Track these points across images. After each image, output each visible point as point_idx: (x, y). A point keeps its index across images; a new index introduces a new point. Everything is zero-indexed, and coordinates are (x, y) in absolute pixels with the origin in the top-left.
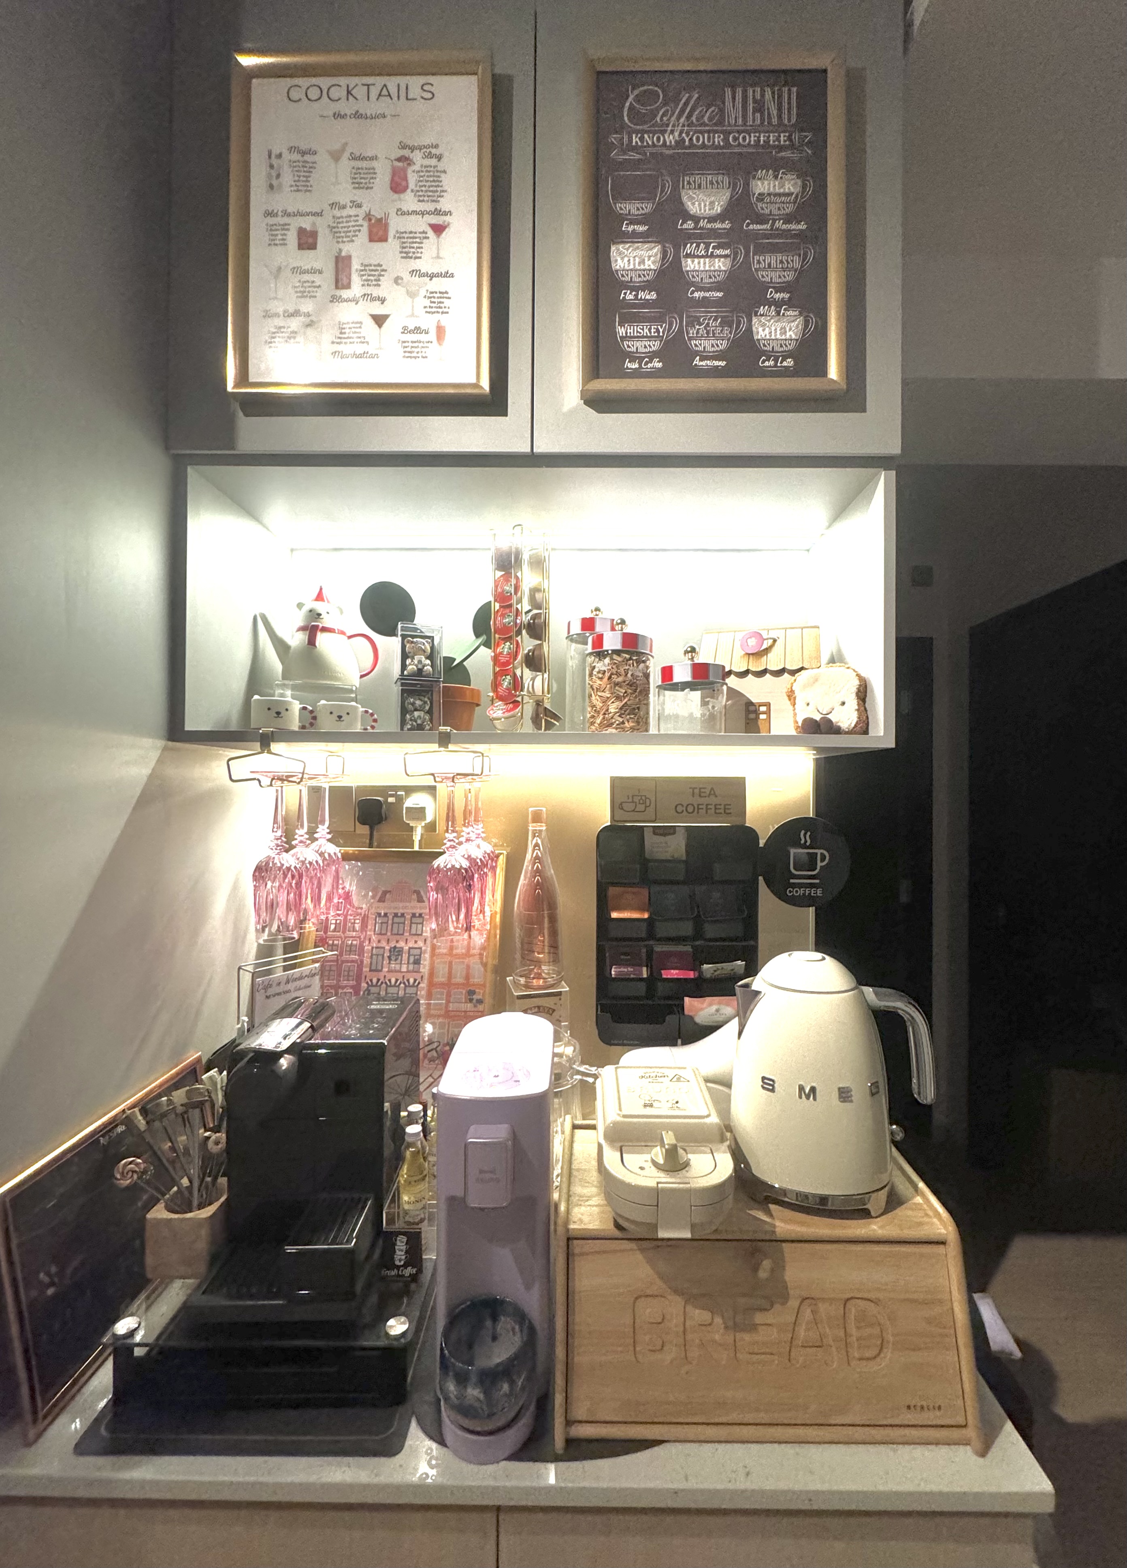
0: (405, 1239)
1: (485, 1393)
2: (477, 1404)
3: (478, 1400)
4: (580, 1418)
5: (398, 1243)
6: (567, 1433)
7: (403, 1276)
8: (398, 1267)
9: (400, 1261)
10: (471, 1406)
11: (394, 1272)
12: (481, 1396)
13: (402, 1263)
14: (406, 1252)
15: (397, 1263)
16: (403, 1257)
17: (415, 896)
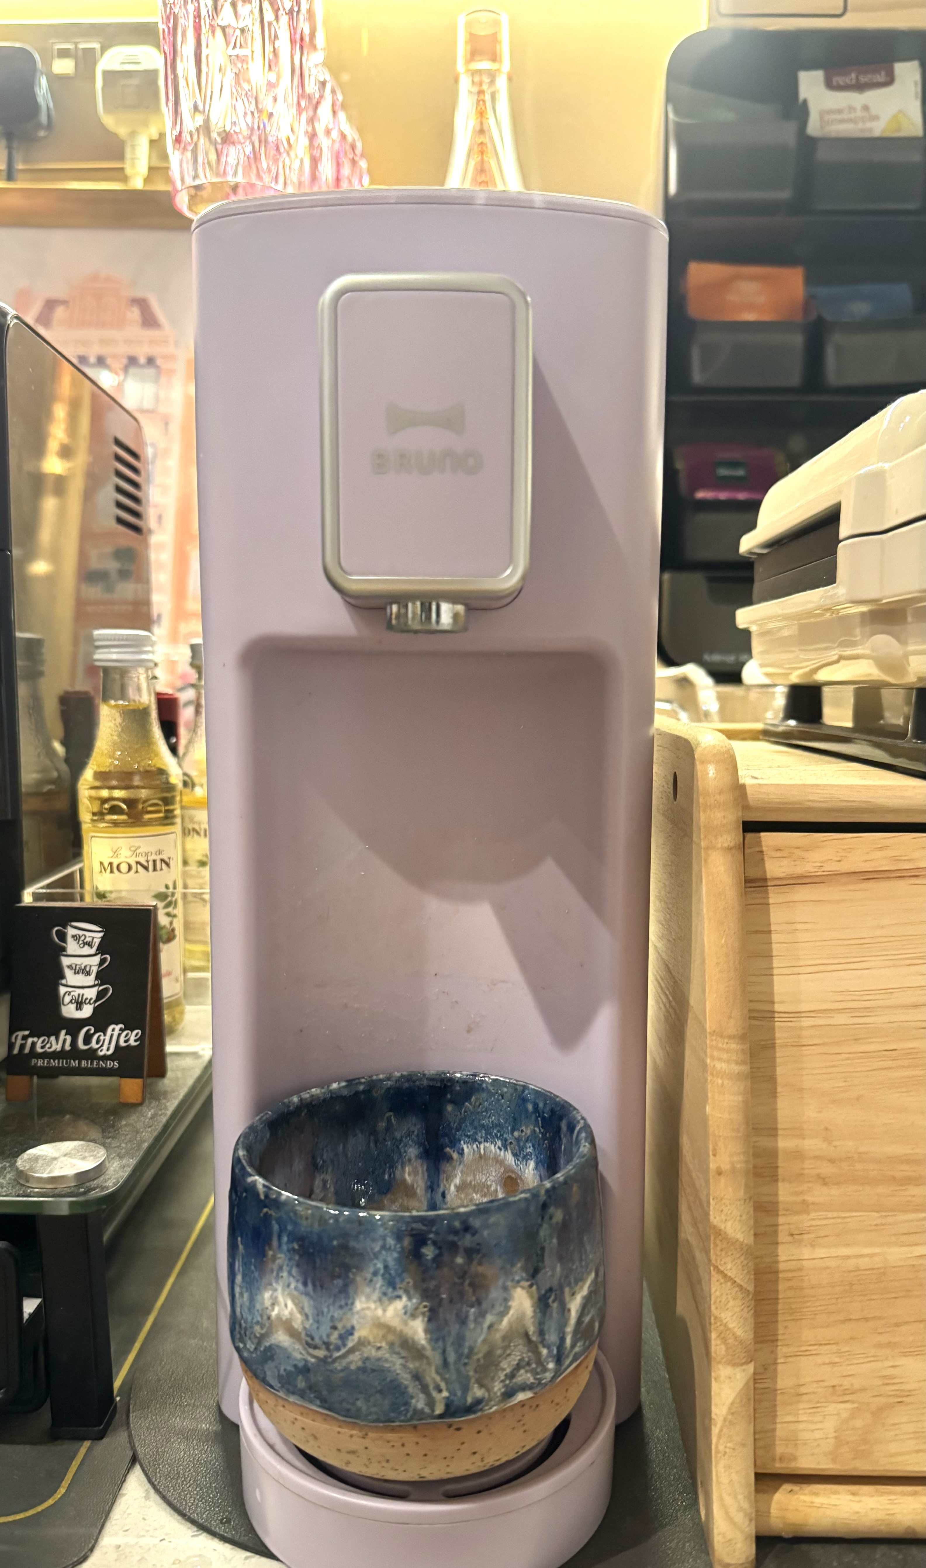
0: (94, 934)
1: (432, 1316)
2: (396, 1365)
3: (406, 1345)
4: (806, 1463)
5: (72, 947)
6: (760, 1514)
7: (91, 1054)
8: (74, 1025)
9: (79, 1005)
10: (370, 1369)
11: (60, 1042)
12: (418, 1329)
13: (87, 1012)
14: (101, 977)
15: (69, 1011)
16: (92, 993)
17: (135, 313)
